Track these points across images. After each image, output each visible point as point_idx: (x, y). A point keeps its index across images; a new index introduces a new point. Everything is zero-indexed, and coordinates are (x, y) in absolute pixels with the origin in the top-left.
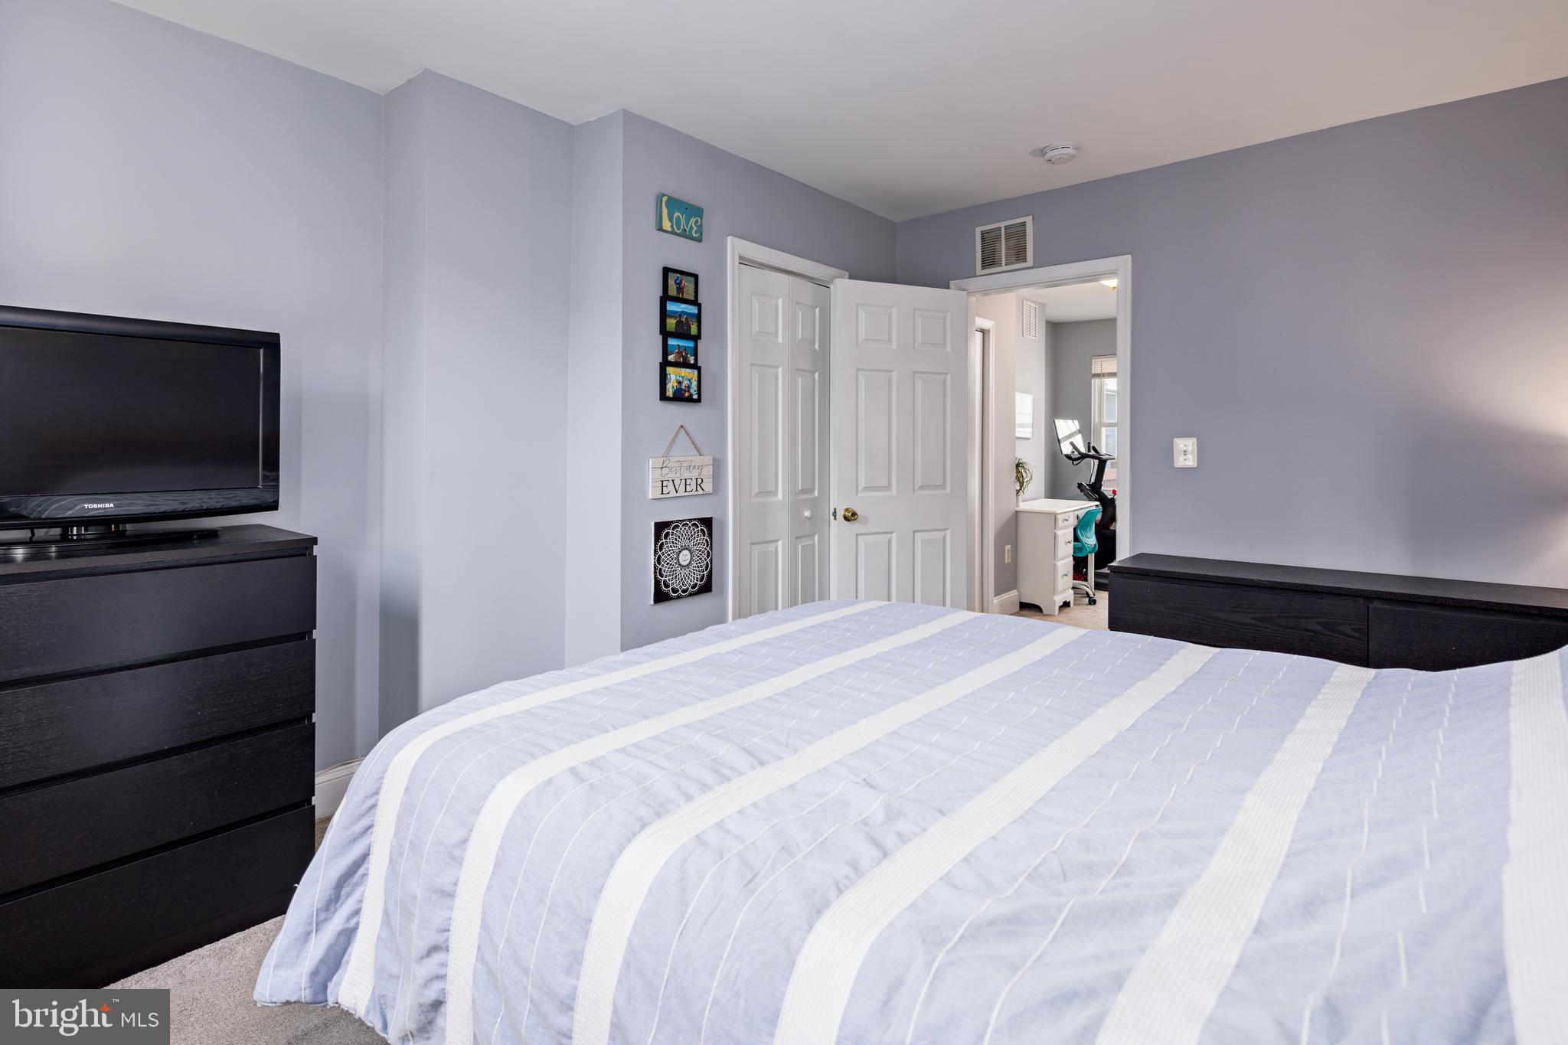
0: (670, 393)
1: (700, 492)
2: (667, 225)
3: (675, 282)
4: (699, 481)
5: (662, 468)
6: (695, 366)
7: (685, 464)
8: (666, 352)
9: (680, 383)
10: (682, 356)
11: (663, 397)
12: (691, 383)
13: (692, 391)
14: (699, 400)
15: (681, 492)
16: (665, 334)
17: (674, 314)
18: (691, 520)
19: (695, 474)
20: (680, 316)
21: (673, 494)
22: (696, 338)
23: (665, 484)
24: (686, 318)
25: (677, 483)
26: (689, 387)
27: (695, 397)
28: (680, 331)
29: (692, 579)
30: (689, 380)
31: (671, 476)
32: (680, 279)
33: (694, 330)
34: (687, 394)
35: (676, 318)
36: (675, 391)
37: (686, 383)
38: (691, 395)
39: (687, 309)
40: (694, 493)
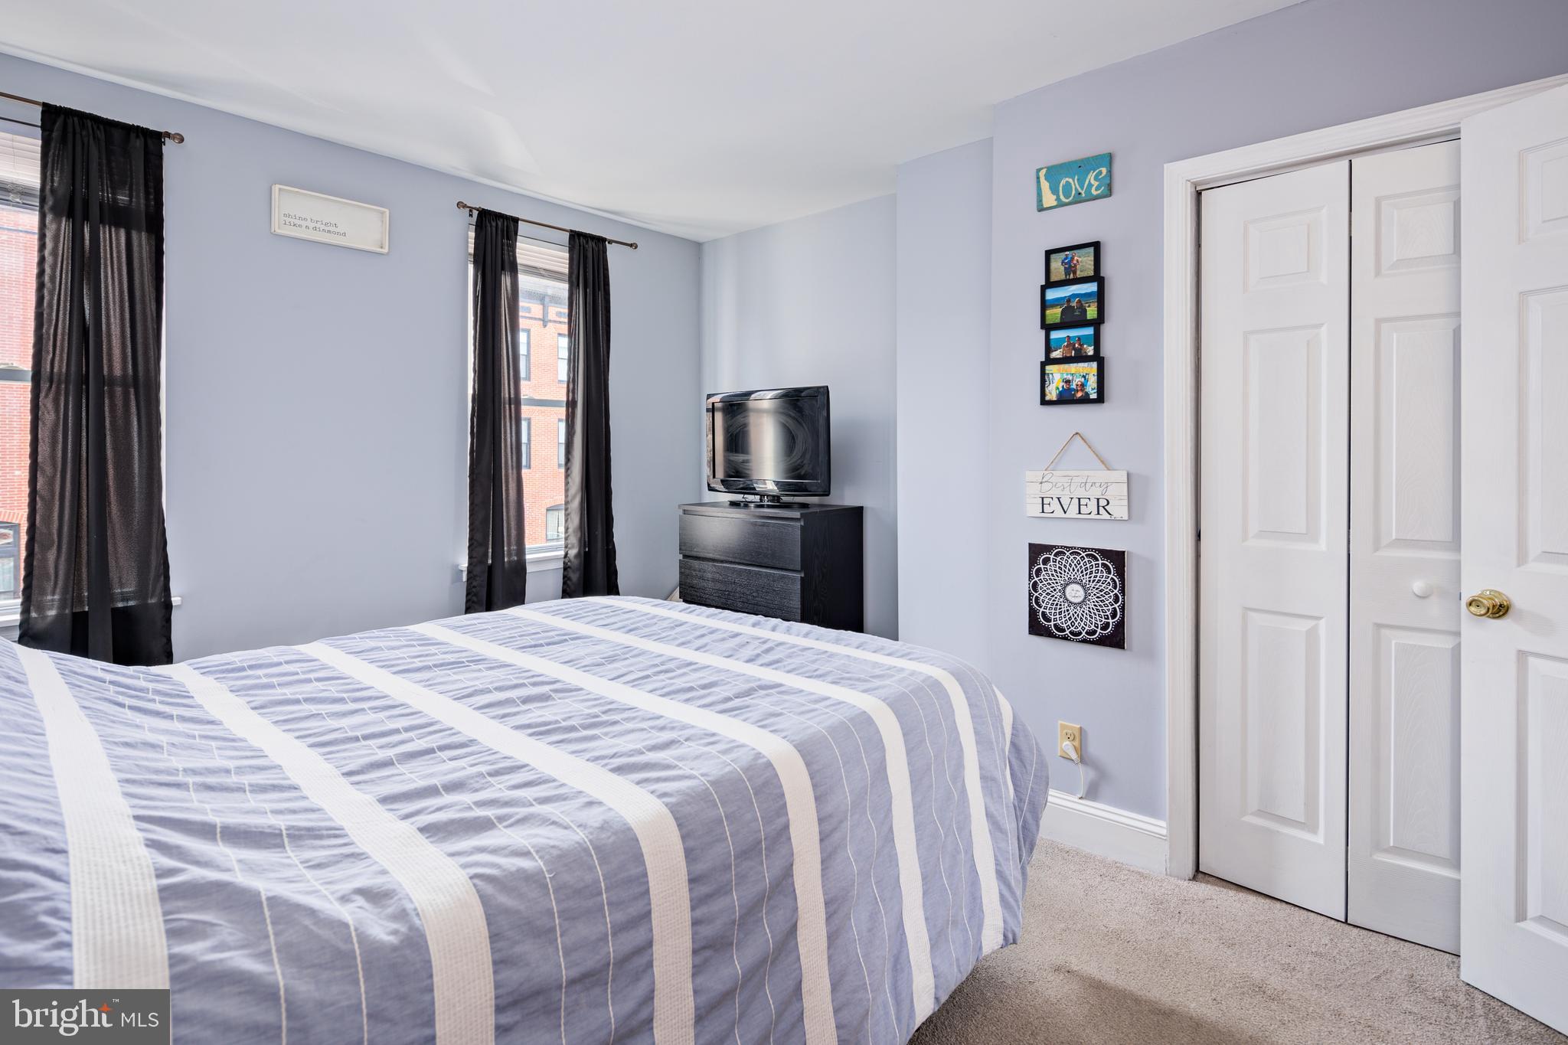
0: (1052, 394)
1: (1105, 516)
2: (1049, 199)
3: (1063, 262)
4: (1103, 503)
5: (1041, 483)
6: (1098, 358)
7: (1075, 480)
8: (1048, 349)
9: (1068, 382)
10: (1074, 349)
11: (1044, 402)
12: (1087, 380)
13: (1088, 389)
14: (1100, 399)
15: (1073, 511)
16: (1047, 327)
17: (1056, 303)
18: (1085, 549)
19: (1096, 492)
20: (1069, 301)
21: (1059, 513)
22: (1098, 323)
23: (1046, 501)
24: (1079, 301)
25: (1065, 502)
26: (1083, 385)
27: (1094, 396)
28: (1068, 320)
29: (1090, 621)
30: (1084, 377)
31: (1055, 493)
32: (1070, 256)
33: (1092, 312)
34: (1079, 394)
35: (1061, 306)
36: (1060, 392)
37: (1078, 380)
38: (1087, 394)
39: (1078, 290)
40: (1092, 516)
